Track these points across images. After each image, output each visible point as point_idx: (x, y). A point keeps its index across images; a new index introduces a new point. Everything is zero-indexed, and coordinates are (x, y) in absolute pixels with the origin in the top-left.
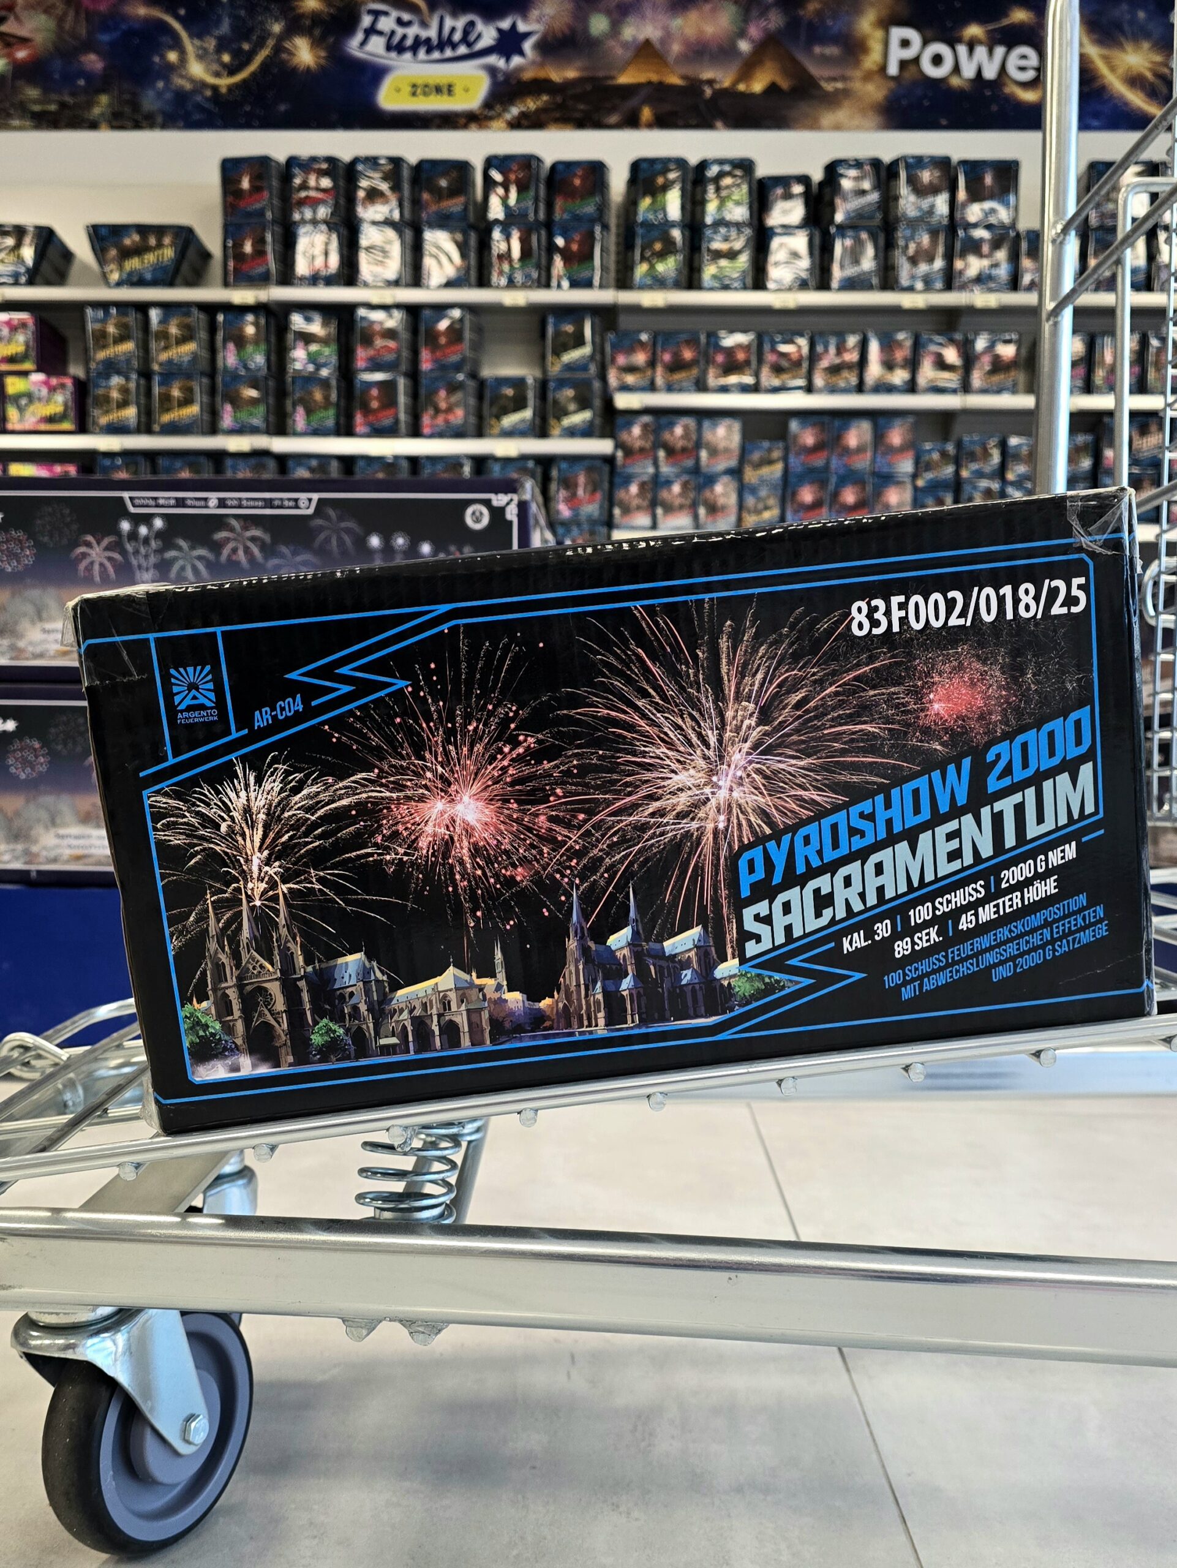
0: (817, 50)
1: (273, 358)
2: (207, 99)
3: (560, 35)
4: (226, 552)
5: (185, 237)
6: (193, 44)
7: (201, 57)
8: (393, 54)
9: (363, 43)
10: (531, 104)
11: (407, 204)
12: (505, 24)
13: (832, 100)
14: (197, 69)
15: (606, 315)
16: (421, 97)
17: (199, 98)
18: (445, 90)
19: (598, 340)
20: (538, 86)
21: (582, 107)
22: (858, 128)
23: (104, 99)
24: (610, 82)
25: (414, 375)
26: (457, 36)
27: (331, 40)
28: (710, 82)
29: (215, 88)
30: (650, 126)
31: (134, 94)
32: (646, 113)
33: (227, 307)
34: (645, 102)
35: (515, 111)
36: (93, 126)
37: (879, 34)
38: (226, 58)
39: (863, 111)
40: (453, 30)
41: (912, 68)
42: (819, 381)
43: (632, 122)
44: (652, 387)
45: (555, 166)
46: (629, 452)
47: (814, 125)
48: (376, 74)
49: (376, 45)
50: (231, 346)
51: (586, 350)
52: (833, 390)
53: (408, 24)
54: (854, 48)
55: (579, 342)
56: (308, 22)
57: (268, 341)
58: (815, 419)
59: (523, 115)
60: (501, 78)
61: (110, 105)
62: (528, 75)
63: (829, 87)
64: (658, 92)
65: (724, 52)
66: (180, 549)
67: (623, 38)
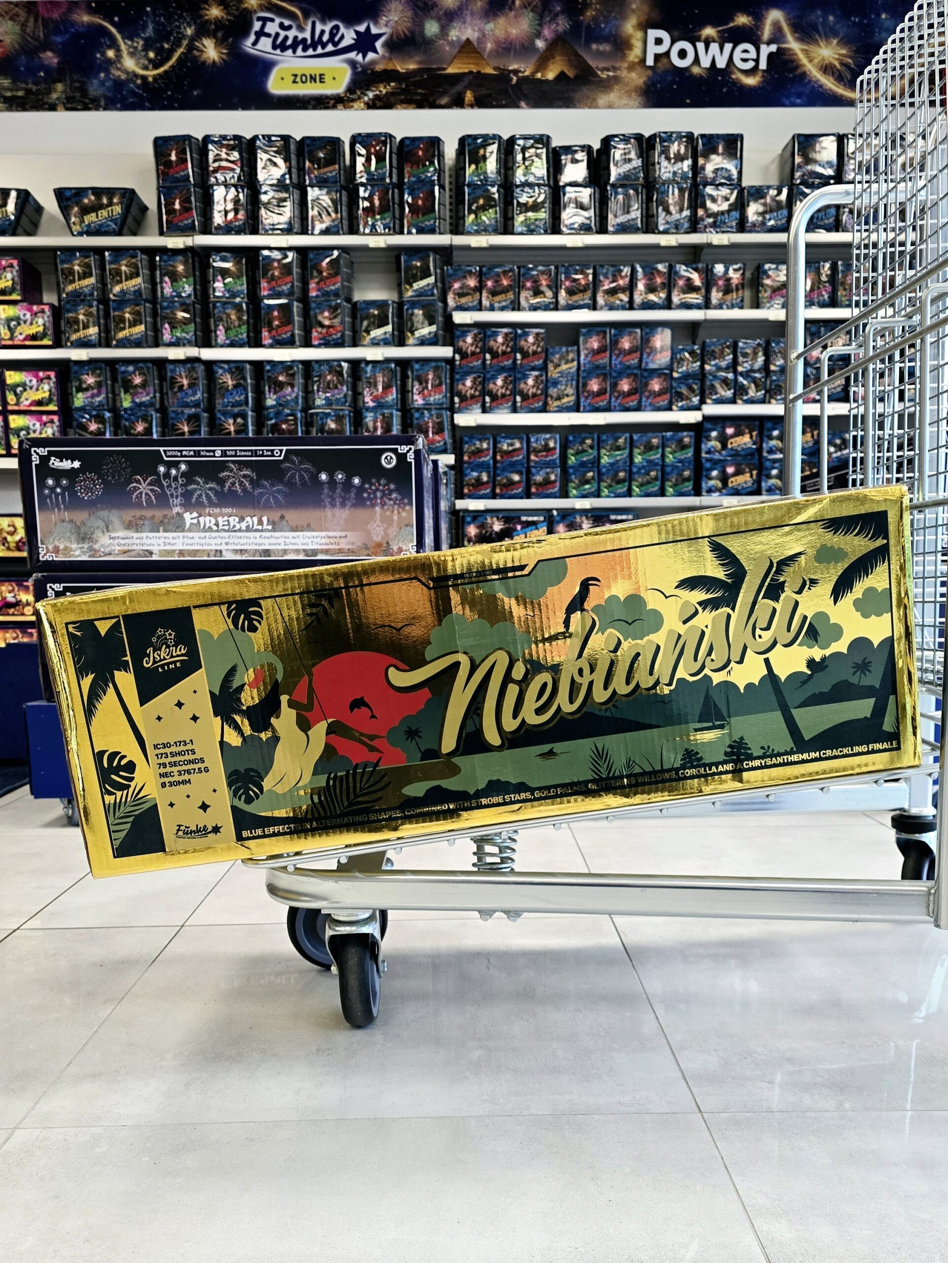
0: (594, 46)
1: (198, 287)
2: (138, 87)
3: (402, 36)
4: (227, 485)
5: (129, 196)
6: (125, 43)
7: (132, 55)
8: (278, 51)
9: (255, 43)
10: (383, 90)
11: (294, 171)
12: (362, 28)
13: (606, 85)
14: (129, 63)
15: (445, 253)
16: (300, 83)
17: (132, 85)
18: (318, 78)
19: (438, 271)
20: (388, 76)
21: (420, 91)
22: (625, 106)
23: (60, 87)
24: (441, 72)
25: (304, 299)
26: (326, 38)
27: (230, 40)
28: (516, 72)
29: (144, 78)
30: (472, 106)
31: (83, 83)
32: (469, 96)
33: (163, 250)
34: (467, 87)
35: (371, 95)
36: (52, 108)
37: (639, 34)
38: (152, 55)
39: (628, 93)
41: (665, 60)
42: (601, 300)
43: (458, 103)
44: (479, 307)
45: (403, 140)
46: (464, 355)
47: (593, 105)
48: (266, 66)
49: (265, 44)
50: (167, 279)
51: (431, 280)
52: (612, 308)
53: (289, 28)
54: (621, 45)
55: (426, 274)
56: (213, 26)
57: (194, 276)
58: (599, 329)
59: (377, 97)
60: (360, 69)
61: (64, 92)
62: (379, 67)
63: (604, 75)
64: (477, 80)
65: (524, 49)
66: (198, 484)
67: (450, 38)
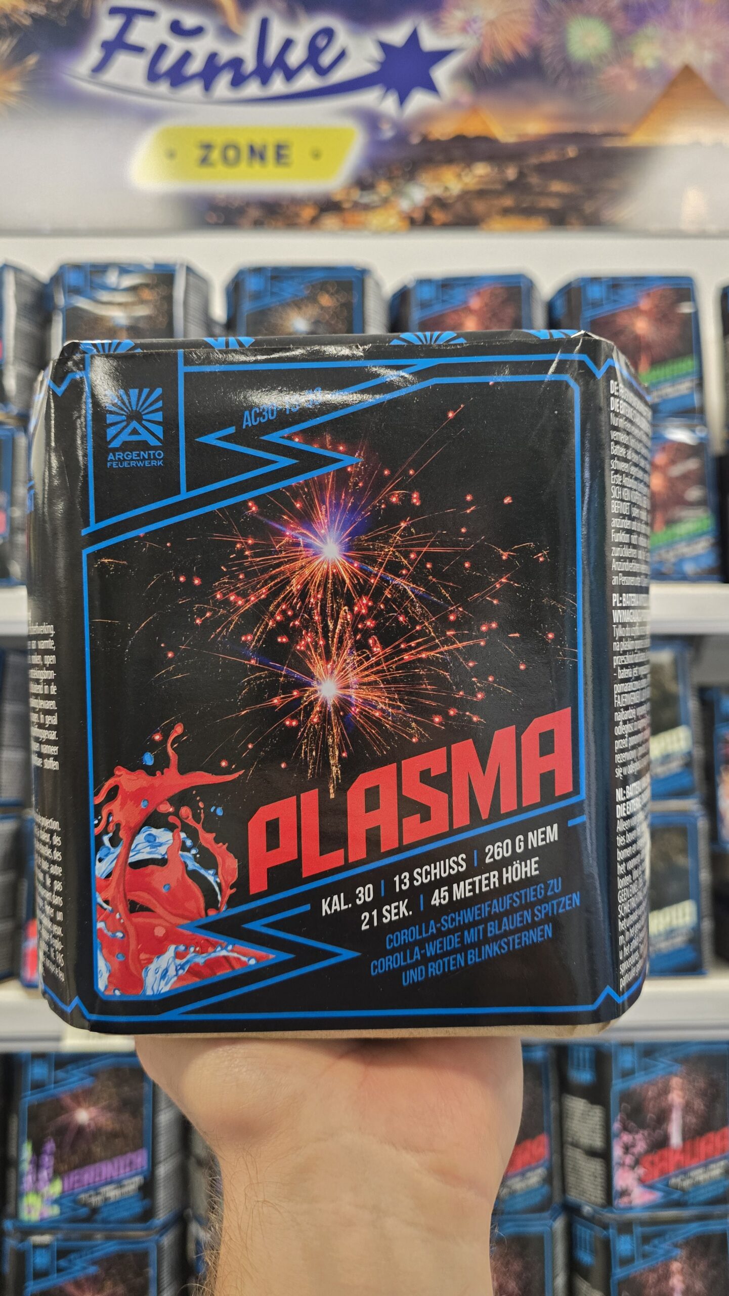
3: (508, 55)
9: (100, 68)
10: (453, 183)
12: (397, 35)
16: (220, 168)
18: (270, 154)
20: (466, 149)
21: (557, 186)
24: (617, 143)
26: (296, 57)
32: (693, 200)
34: (687, 180)
35: (418, 194)
40: (288, 44)
49: (127, 70)
53: (198, 31)
59: (439, 202)
60: (388, 133)
62: (442, 130)
67: (637, 64)
